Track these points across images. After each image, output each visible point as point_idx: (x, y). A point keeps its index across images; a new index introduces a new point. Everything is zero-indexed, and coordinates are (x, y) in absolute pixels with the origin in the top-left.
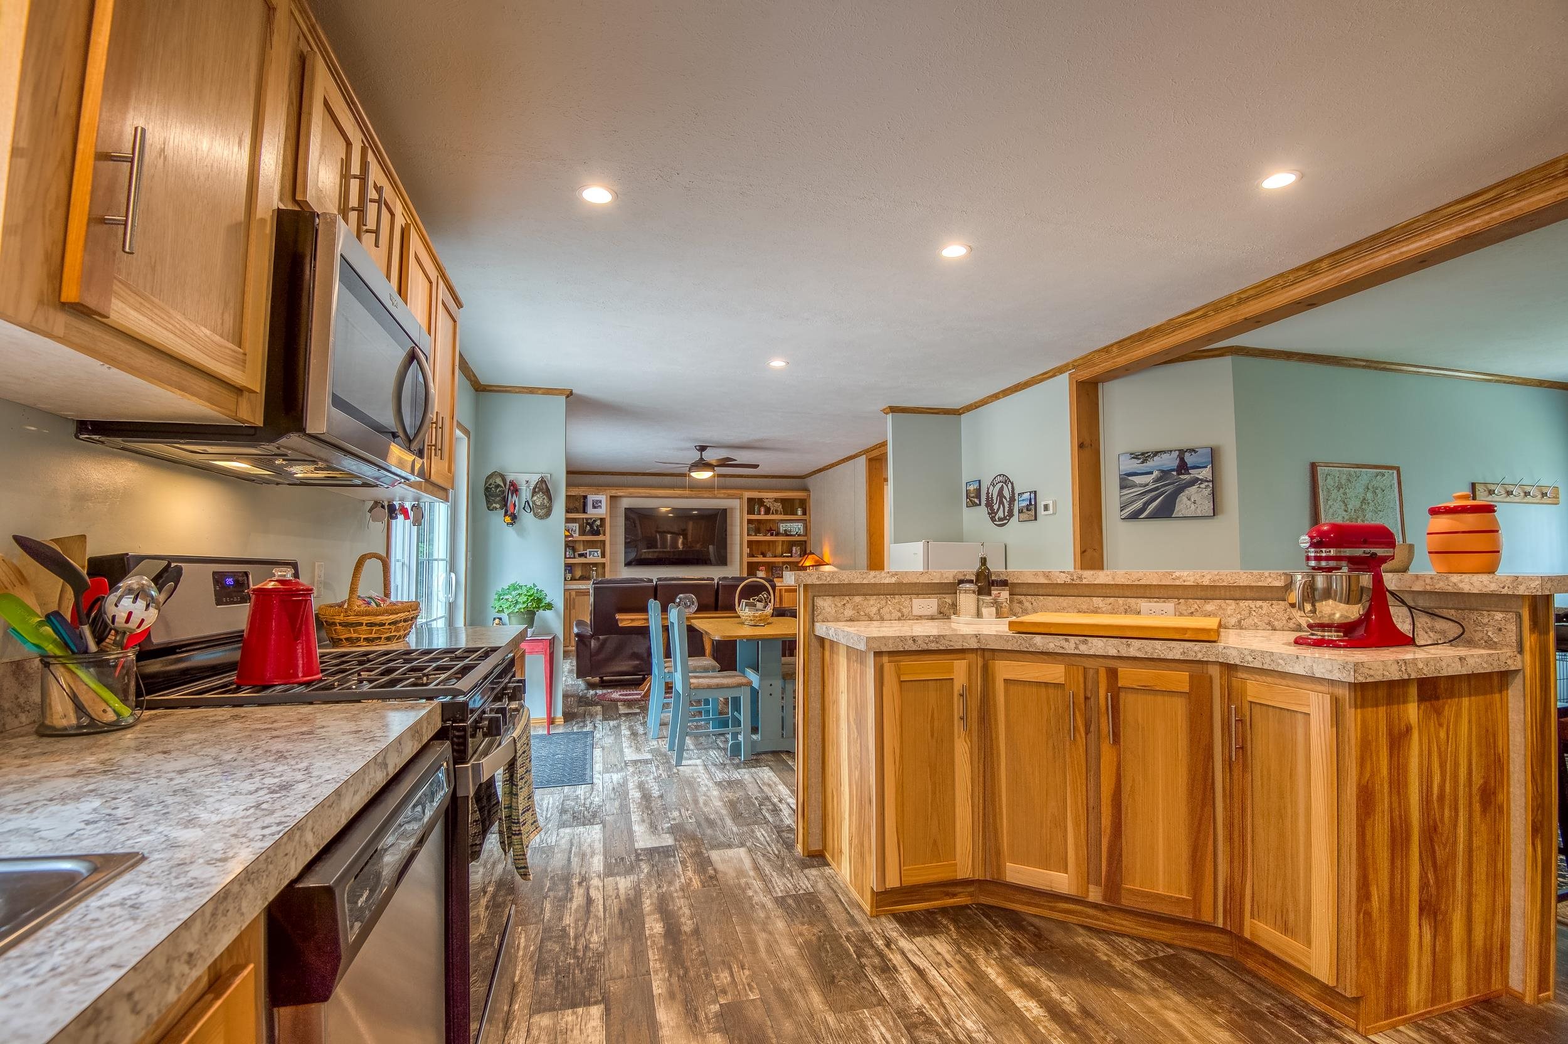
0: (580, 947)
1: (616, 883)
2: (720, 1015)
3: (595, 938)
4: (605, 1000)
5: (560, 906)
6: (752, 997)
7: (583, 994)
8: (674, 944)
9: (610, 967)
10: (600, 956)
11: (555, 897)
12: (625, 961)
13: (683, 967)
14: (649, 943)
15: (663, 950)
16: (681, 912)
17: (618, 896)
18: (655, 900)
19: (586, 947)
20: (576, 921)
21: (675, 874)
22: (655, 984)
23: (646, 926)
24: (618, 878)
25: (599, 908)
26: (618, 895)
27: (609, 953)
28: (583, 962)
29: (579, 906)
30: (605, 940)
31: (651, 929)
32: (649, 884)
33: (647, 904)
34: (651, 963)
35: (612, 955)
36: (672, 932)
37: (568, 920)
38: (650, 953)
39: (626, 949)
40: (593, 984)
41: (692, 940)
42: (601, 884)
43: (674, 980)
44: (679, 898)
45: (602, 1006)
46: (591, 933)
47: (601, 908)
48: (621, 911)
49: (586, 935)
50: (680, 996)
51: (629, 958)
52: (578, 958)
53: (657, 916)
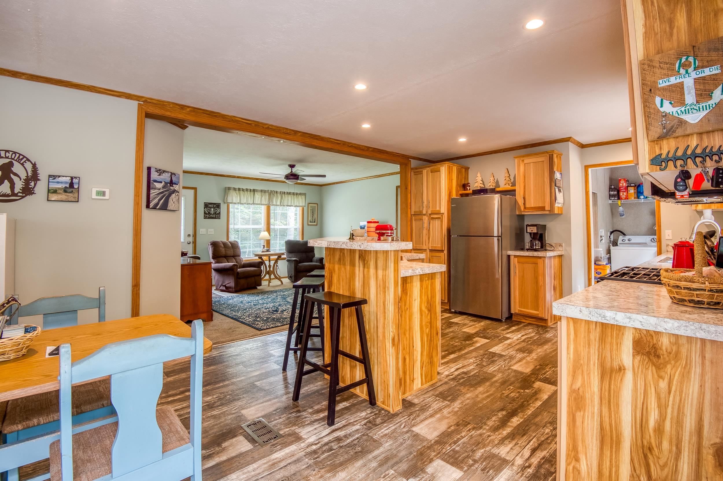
11: (552, 465)
25: (533, 443)
26: (515, 445)
29: (542, 451)
38: (529, 413)
39: (537, 420)
48: (523, 436)
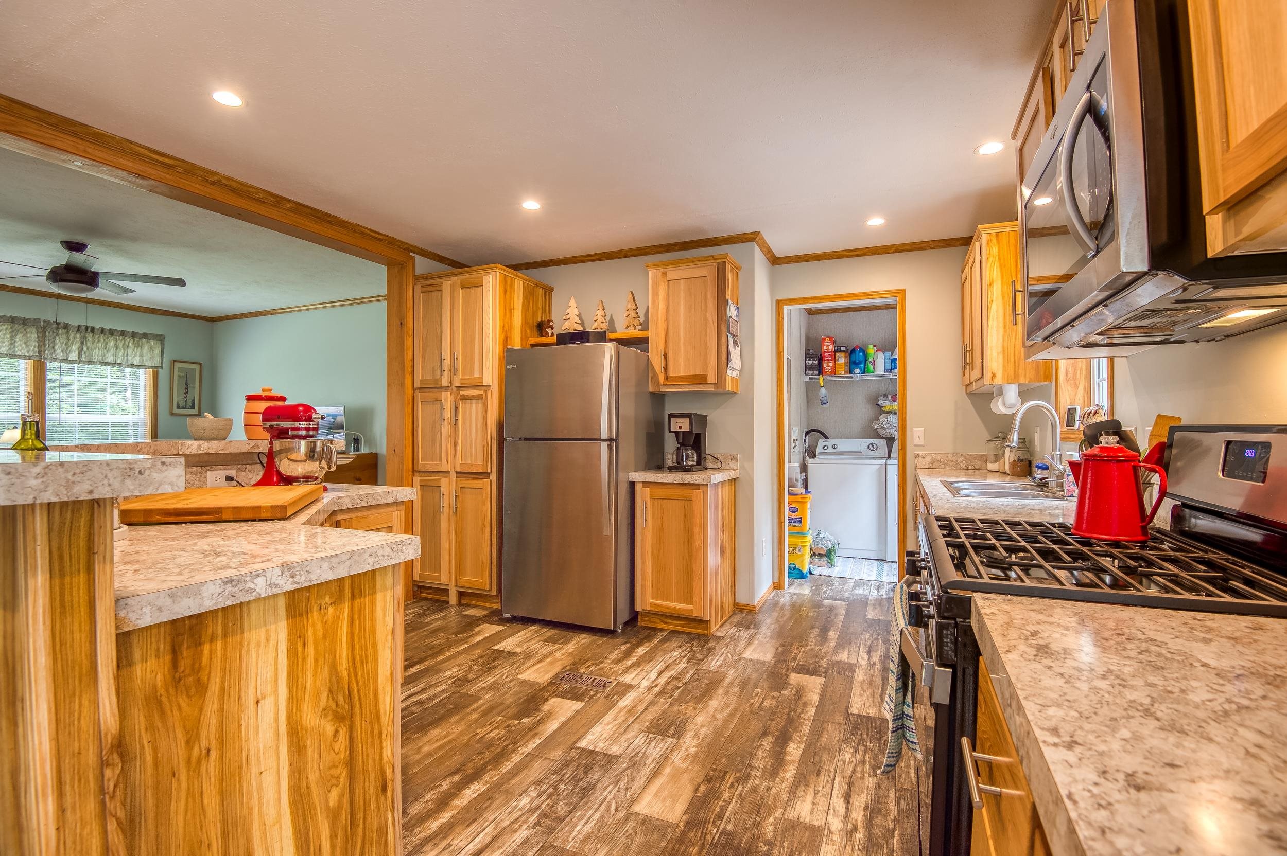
0: (861, 753)
1: (812, 812)
2: (783, 689)
3: (848, 756)
4: (847, 715)
5: (879, 802)
6: (760, 691)
7: (861, 721)
8: (787, 731)
9: (840, 732)
10: (846, 741)
12: (828, 732)
13: (789, 716)
14: (805, 738)
15: (796, 730)
16: (765, 754)
17: (816, 793)
18: (781, 774)
19: (856, 751)
20: (862, 778)
21: (743, 800)
22: (813, 713)
23: (801, 752)
24: (808, 820)
27: (838, 741)
28: (860, 741)
30: (839, 752)
31: (798, 749)
32: (777, 797)
33: (790, 773)
34: (810, 724)
35: (837, 739)
36: (783, 739)
37: (871, 782)
40: (854, 724)
41: (772, 729)
42: (830, 817)
43: (799, 711)
44: (758, 769)
45: (850, 712)
46: (850, 762)
47: (836, 785)
49: (854, 761)
50: (801, 703)
51: (824, 733)
52: (863, 745)
53: (788, 758)
